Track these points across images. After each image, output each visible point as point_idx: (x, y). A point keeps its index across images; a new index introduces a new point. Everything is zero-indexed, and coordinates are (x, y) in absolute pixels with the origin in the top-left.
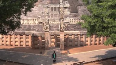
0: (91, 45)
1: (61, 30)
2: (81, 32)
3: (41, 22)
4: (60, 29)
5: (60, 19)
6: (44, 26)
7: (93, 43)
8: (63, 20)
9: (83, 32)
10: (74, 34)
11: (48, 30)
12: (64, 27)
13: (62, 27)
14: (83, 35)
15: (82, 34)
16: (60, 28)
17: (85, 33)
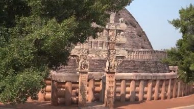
0: (152, 99)
1: (111, 70)
2: (136, 76)
3: (75, 54)
4: (109, 69)
5: (109, 51)
6: (80, 63)
7: (155, 95)
8: (115, 53)
9: (140, 76)
10: (124, 78)
11: (87, 70)
12: (116, 65)
13: (113, 66)
14: (140, 81)
15: (138, 79)
16: (109, 67)
17: (144, 78)
